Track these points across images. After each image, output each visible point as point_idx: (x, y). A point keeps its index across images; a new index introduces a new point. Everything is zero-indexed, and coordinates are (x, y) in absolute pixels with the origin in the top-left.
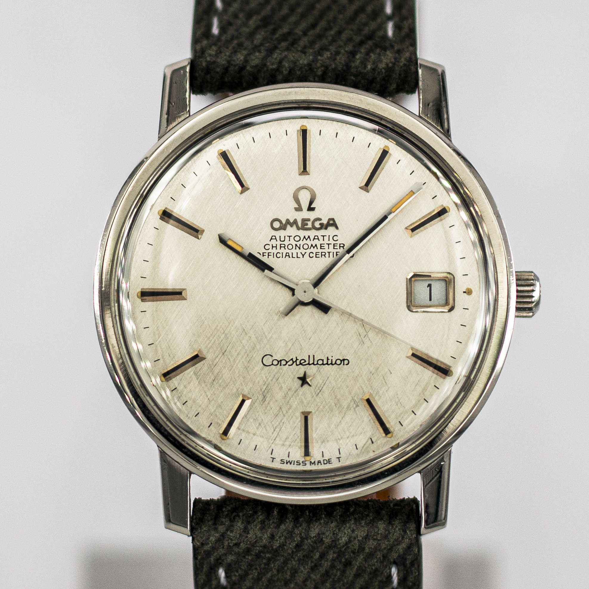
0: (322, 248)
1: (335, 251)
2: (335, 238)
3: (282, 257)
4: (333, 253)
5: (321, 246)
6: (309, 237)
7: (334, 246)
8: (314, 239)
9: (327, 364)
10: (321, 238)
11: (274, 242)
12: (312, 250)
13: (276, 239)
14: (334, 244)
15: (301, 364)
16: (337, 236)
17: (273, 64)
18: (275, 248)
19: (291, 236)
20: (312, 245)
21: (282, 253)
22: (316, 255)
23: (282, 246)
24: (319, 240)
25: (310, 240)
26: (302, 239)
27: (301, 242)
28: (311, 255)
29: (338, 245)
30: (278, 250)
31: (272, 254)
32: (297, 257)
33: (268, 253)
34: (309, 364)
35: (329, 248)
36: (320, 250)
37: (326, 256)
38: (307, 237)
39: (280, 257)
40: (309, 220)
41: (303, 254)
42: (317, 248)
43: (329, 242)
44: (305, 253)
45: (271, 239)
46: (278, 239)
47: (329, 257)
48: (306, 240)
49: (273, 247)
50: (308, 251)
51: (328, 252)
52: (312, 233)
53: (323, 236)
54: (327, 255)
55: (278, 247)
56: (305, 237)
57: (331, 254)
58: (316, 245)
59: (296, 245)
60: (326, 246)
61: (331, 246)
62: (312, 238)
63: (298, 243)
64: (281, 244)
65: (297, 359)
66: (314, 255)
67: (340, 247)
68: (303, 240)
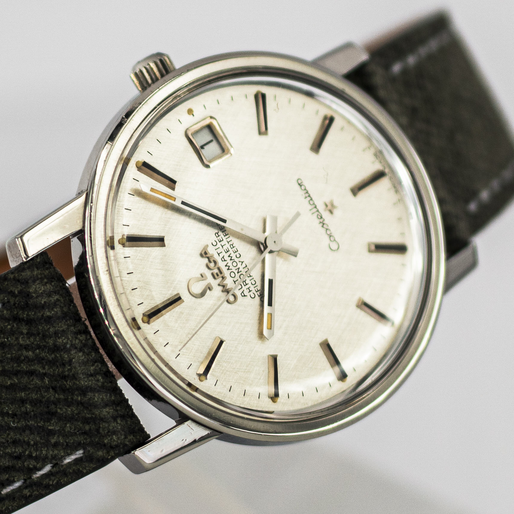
0: (228, 250)
1: (224, 238)
2: (215, 243)
3: (253, 278)
4: (226, 239)
5: (227, 252)
6: (226, 266)
7: (221, 241)
8: (225, 260)
9: (309, 196)
10: (221, 255)
11: (246, 292)
12: (234, 257)
13: (243, 292)
14: (220, 242)
15: (321, 217)
16: (212, 243)
17: (98, 380)
18: (250, 288)
19: (234, 280)
20: (231, 260)
21: (250, 280)
22: (236, 252)
23: (245, 284)
24: (224, 256)
25: (228, 263)
26: (231, 271)
27: (234, 270)
28: (238, 256)
29: (218, 238)
30: (250, 285)
31: (256, 288)
32: (246, 266)
33: (256, 292)
34: (318, 211)
35: (225, 244)
36: (231, 251)
37: (232, 244)
38: (227, 267)
39: (254, 281)
40: (213, 274)
41: (241, 263)
42: (231, 254)
43: (221, 247)
44: (239, 262)
45: (245, 296)
46: (242, 290)
47: (231, 240)
48: (229, 266)
49: (250, 291)
50: (236, 260)
51: (228, 243)
52: (222, 264)
53: (219, 254)
54: (230, 243)
55: (247, 286)
56: (228, 269)
57: (228, 240)
58: (229, 256)
59: (238, 272)
60: (225, 247)
61: (223, 243)
62: (225, 263)
63: (236, 272)
64: (245, 286)
65: (320, 222)
66: (237, 253)
67: (219, 236)
68: (231, 269)
